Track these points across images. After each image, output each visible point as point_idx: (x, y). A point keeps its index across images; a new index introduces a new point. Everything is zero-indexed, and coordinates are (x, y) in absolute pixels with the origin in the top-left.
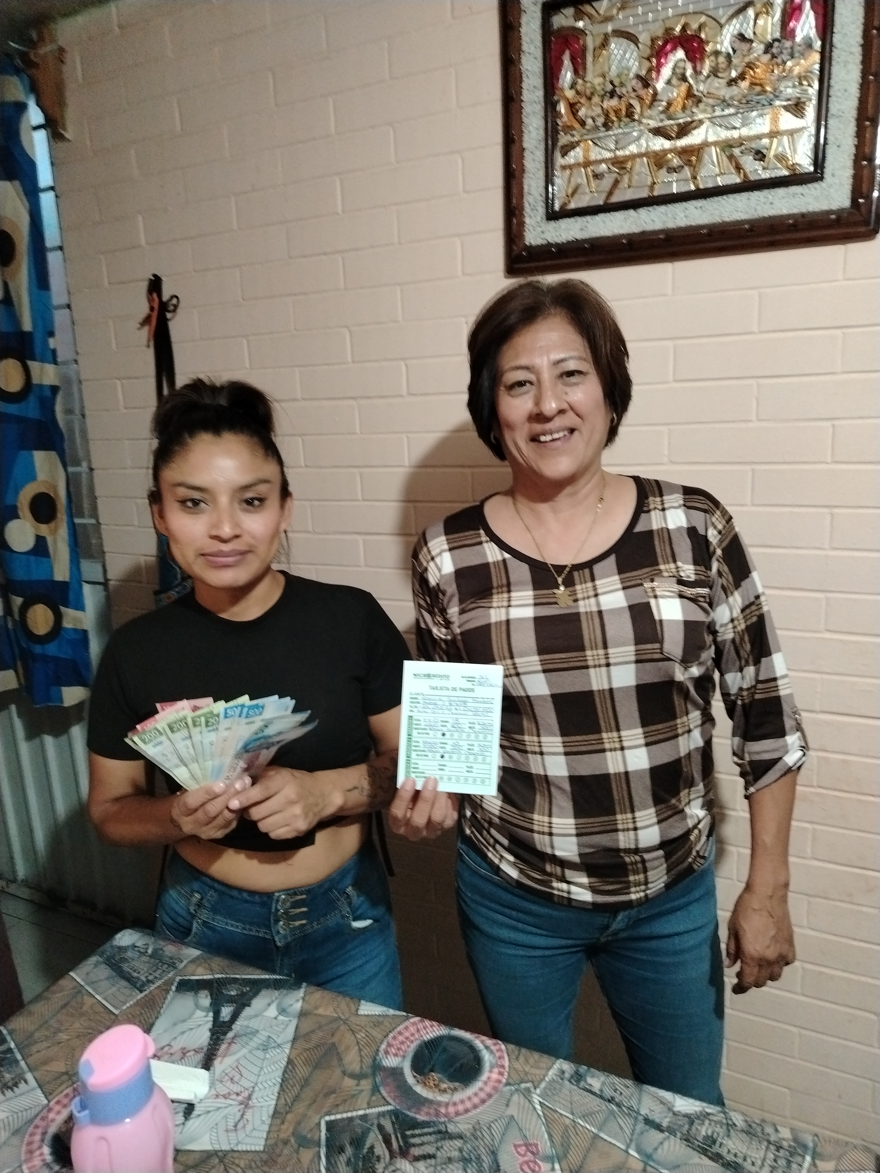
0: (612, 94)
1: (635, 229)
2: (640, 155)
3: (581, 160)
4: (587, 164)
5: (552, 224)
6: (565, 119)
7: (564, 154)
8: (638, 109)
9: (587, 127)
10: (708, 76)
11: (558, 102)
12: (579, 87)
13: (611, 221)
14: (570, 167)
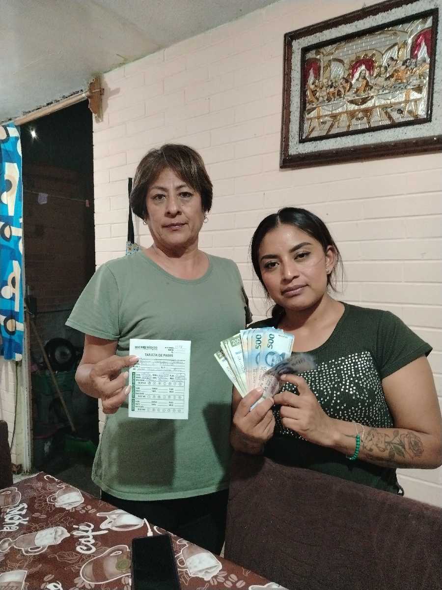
1: (340, 147)
2: (343, 113)
3: (316, 115)
4: (319, 117)
5: (302, 145)
7: (309, 113)
8: (343, 92)
10: (376, 77)
13: (329, 143)
14: (311, 119)
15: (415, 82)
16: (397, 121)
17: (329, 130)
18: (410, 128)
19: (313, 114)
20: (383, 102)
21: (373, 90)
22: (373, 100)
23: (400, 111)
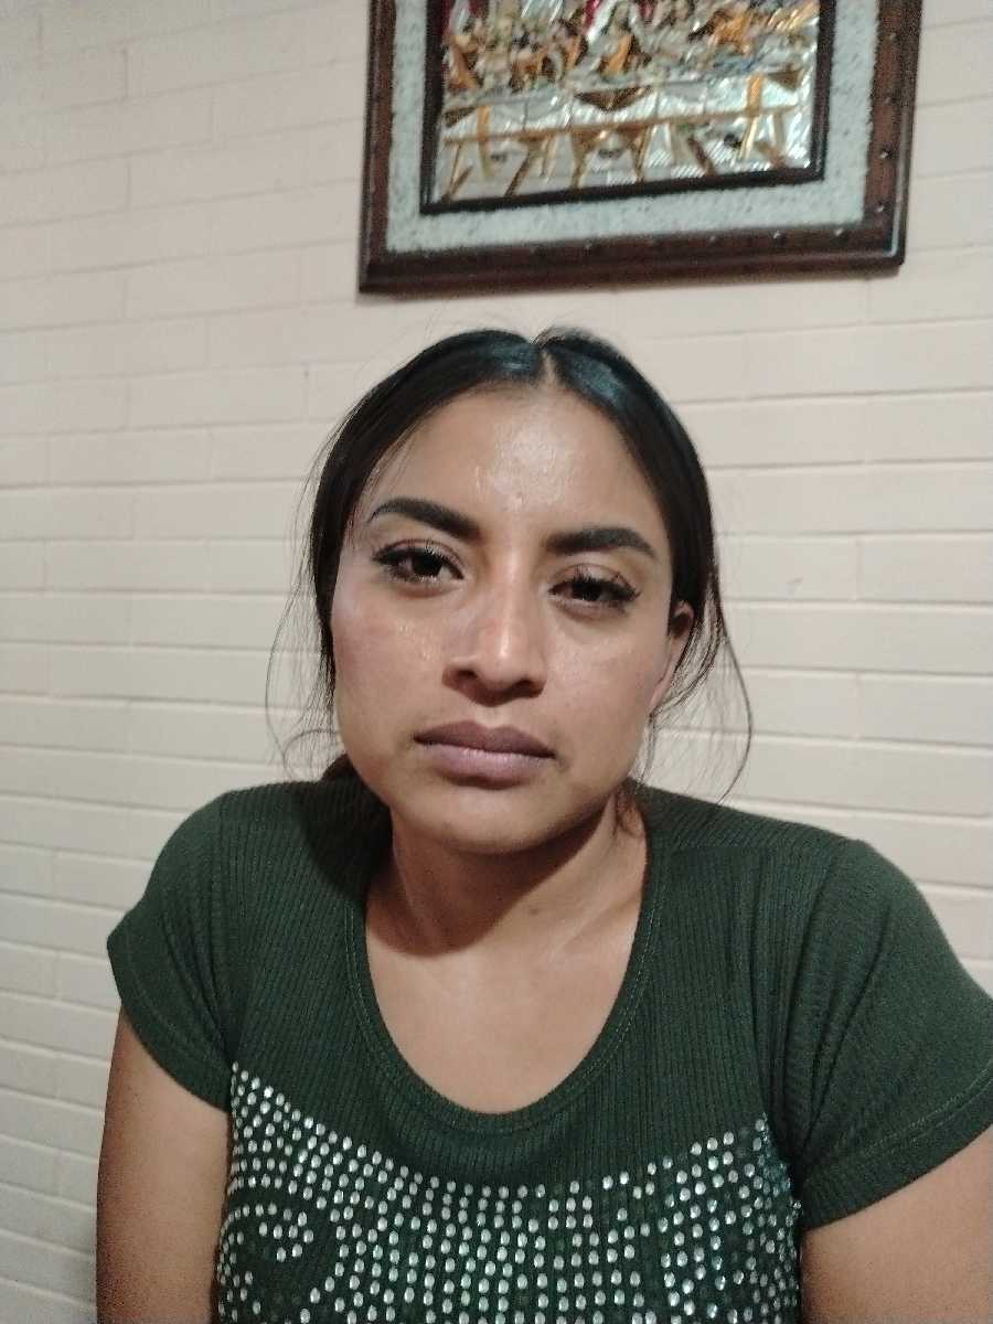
0: (523, 43)
1: (549, 236)
2: (561, 130)
3: (475, 131)
4: (483, 139)
5: (428, 222)
6: (455, 74)
7: (451, 123)
8: (559, 64)
9: (487, 87)
10: (661, 27)
11: (446, 50)
12: (476, 31)
13: (515, 221)
15: (777, 54)
16: (722, 170)
17: (515, 183)
18: (761, 194)
19: (465, 127)
20: (682, 107)
21: (651, 66)
22: (652, 98)
23: (733, 141)
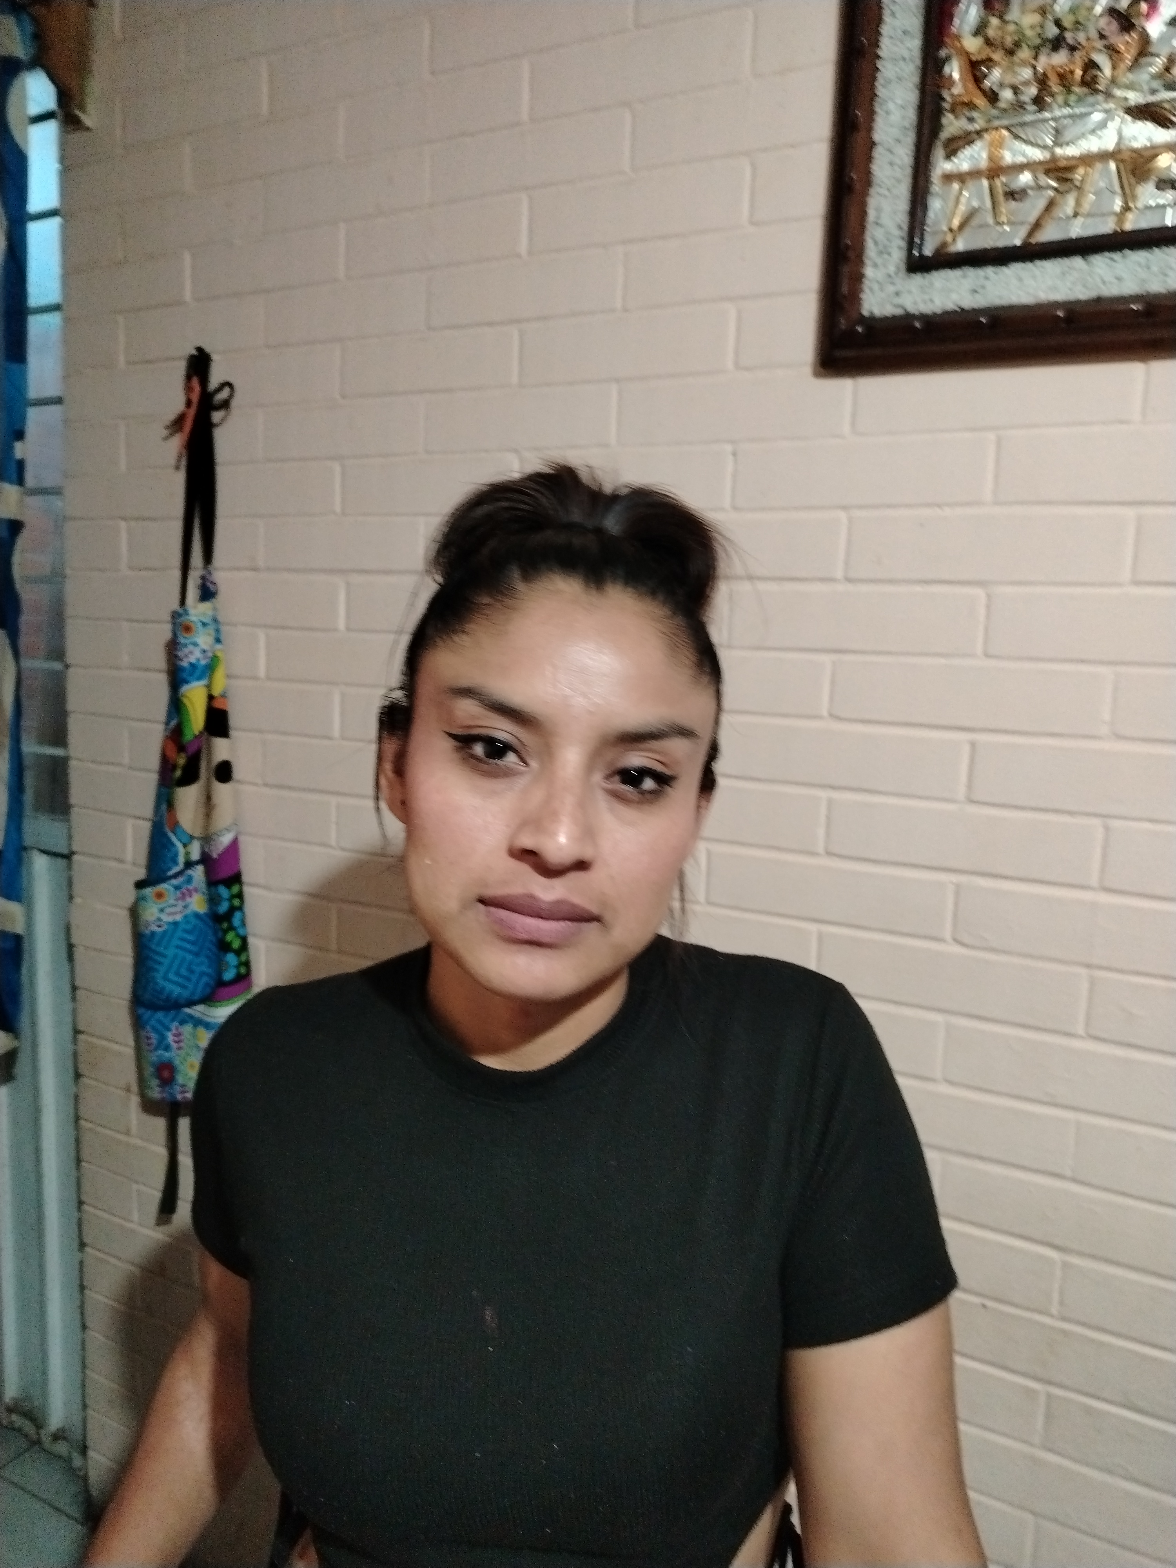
0: (1057, 44)
1: (1082, 293)
2: (1104, 156)
3: (983, 163)
4: (995, 171)
5: (918, 279)
6: (957, 90)
7: (951, 153)
9: (1002, 105)
11: (948, 59)
12: (991, 32)
13: (1034, 277)
14: (962, 178)
17: (1036, 228)
19: (970, 158)
